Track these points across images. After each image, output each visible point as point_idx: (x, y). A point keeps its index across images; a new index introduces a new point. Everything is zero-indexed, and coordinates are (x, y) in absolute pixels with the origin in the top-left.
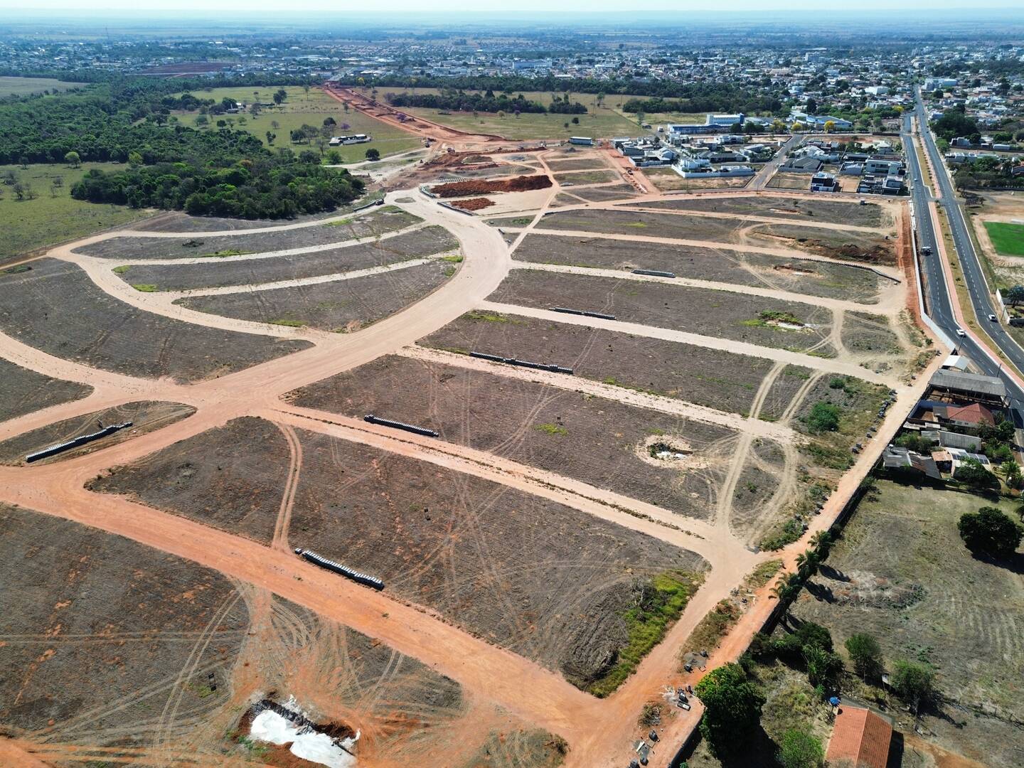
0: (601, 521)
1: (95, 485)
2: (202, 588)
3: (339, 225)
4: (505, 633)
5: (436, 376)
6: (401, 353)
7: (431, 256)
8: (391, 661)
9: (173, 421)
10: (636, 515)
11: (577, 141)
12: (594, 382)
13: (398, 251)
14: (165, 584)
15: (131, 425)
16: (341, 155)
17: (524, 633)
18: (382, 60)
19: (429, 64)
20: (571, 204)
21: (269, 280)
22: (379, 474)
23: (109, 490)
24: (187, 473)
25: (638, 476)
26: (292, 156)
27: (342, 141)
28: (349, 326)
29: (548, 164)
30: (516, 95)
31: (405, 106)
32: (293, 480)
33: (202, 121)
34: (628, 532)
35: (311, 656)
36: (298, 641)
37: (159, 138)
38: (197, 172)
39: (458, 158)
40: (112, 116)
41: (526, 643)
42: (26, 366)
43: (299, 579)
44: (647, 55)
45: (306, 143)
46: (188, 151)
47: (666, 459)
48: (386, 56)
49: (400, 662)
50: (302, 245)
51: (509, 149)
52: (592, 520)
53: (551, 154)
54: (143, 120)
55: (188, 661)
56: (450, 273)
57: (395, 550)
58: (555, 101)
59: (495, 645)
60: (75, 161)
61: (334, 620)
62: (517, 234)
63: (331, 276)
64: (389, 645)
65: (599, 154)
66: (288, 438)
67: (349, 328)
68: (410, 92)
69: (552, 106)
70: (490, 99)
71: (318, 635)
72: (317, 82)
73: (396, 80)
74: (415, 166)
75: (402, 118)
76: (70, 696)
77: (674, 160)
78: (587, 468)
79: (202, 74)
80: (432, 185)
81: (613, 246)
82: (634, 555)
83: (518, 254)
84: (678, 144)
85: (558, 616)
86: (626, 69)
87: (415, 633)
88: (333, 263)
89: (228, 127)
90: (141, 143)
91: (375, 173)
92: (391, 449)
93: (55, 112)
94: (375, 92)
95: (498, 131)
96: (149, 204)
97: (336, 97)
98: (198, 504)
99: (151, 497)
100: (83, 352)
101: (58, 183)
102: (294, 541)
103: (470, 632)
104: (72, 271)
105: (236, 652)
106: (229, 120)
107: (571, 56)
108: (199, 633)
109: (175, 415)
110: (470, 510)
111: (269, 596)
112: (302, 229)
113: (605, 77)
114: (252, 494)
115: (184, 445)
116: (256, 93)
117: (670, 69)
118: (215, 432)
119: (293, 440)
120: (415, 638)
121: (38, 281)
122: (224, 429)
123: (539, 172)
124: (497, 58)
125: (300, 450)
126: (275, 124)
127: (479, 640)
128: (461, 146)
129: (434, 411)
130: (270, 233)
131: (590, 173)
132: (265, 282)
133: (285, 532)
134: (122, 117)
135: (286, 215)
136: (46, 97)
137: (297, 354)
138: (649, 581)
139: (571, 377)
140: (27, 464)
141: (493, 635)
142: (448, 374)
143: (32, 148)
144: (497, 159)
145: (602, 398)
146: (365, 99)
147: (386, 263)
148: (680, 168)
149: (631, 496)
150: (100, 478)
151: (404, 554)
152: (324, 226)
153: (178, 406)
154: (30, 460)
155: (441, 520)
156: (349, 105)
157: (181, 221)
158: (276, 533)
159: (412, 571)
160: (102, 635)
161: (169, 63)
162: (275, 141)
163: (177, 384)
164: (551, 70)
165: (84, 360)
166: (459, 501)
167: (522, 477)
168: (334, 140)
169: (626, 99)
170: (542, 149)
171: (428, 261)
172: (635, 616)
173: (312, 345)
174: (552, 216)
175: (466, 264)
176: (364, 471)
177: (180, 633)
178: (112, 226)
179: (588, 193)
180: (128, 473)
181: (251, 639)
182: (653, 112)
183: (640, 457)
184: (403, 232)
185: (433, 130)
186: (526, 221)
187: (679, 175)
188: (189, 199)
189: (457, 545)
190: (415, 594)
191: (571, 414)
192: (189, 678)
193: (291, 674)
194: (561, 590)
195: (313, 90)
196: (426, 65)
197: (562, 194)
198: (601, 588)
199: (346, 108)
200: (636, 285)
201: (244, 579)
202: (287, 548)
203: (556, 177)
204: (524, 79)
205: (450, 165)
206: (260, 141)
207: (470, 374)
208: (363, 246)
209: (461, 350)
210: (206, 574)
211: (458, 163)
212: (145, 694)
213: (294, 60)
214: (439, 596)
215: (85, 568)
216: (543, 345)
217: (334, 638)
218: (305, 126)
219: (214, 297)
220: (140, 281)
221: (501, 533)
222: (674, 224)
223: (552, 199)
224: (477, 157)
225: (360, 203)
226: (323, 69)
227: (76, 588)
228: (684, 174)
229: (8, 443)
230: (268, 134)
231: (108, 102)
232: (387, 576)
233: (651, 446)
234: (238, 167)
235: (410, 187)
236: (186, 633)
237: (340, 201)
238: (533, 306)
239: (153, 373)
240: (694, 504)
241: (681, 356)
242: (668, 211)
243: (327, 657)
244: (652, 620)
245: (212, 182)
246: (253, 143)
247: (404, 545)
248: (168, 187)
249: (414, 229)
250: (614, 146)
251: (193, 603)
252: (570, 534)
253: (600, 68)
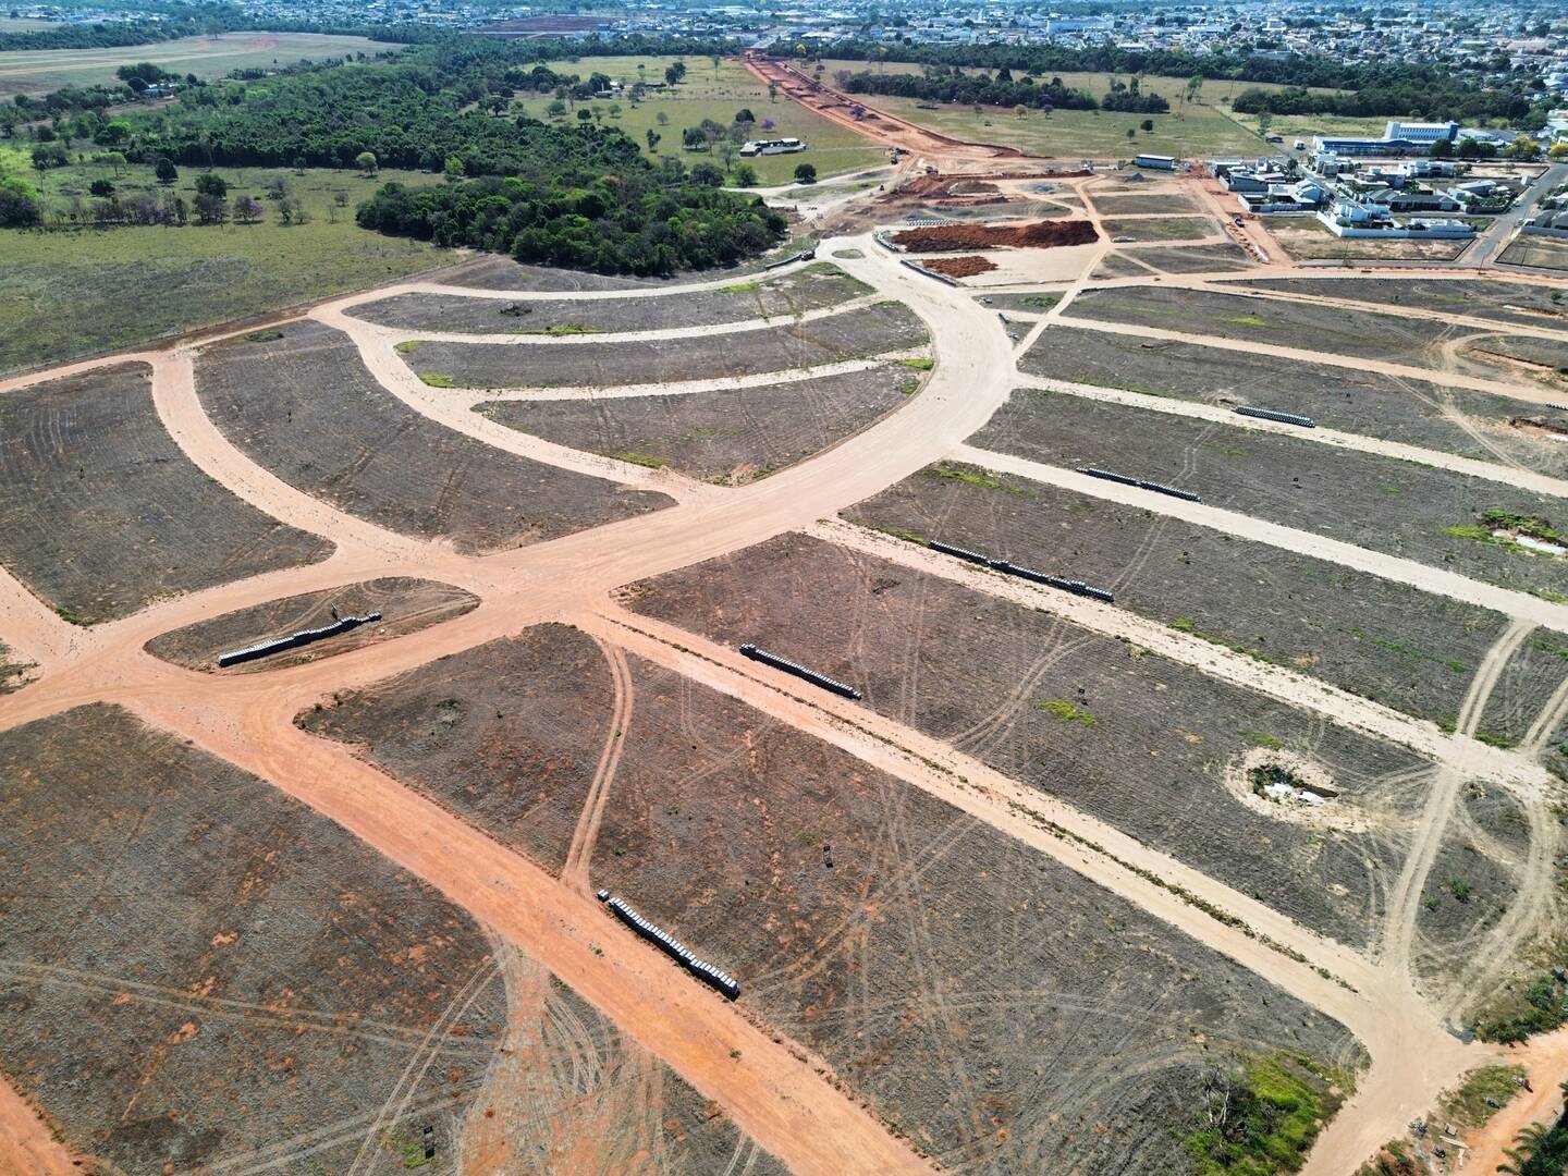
0: (1150, 920)
1: (311, 721)
2: (440, 943)
3: (740, 292)
4: (948, 1136)
5: (867, 581)
6: (813, 531)
7: (881, 356)
8: (736, 1156)
9: (442, 619)
10: (1220, 918)
11: (1148, 162)
12: (1150, 623)
13: (828, 342)
14: (385, 924)
15: (378, 618)
16: (756, 172)
17: (986, 1142)
18: (837, 15)
19: (910, 23)
20: (1130, 275)
21: (621, 382)
22: (753, 761)
23: (329, 732)
24: (448, 718)
25: (1227, 832)
26: (680, 171)
27: (761, 147)
28: (735, 474)
29: (1094, 201)
30: (1048, 78)
31: (865, 92)
32: (612, 753)
33: (557, 110)
34: (1202, 951)
35: (599, 1117)
36: (581, 1081)
37: (493, 135)
38: (535, 194)
39: (941, 184)
40: (431, 98)
41: (988, 1167)
42: (249, 499)
43: (598, 952)
44: (1280, 12)
45: (705, 150)
46: (531, 159)
47: (1283, 801)
48: (844, 9)
49: (751, 1162)
50: (679, 324)
51: (1028, 172)
52: (1134, 915)
53: (1100, 184)
54: (474, 106)
55: (397, 1088)
56: (910, 389)
57: (765, 921)
58: (1114, 89)
59: (929, 1160)
60: (369, 166)
61: (647, 1049)
62: (1031, 325)
63: (717, 381)
64: (736, 1121)
65: (1185, 187)
66: (615, 671)
67: (734, 478)
68: (876, 69)
69: (1108, 98)
70: (1006, 84)
71: (615, 1075)
72: (735, 50)
73: (856, 48)
74: (871, 195)
75: (858, 113)
76: (206, 1121)
77: (1322, 203)
78: (1128, 801)
79: (567, 34)
80: (895, 229)
81: (1201, 357)
82: (1211, 1007)
83: (1030, 362)
84: (1331, 173)
85: (1054, 1118)
86: (1242, 34)
87: (783, 1103)
88: (723, 357)
89: (593, 120)
90: (465, 142)
91: (807, 205)
92: (777, 714)
93: (355, 89)
94: (820, 68)
95: (1013, 139)
96: (462, 241)
97: (760, 76)
98: (456, 778)
99: (388, 755)
100: (331, 483)
101: (342, 200)
102: (599, 874)
103: (883, 1121)
104: (338, 345)
105: (475, 1083)
106: (597, 109)
107: (1146, 11)
108: (422, 1033)
109: (447, 607)
110: (905, 859)
111: (545, 977)
112: (681, 296)
113: (1205, 49)
114: (544, 770)
115: (453, 663)
116: (642, 66)
117: (1320, 37)
118: (503, 645)
119: (622, 675)
120: (783, 1113)
121: (289, 358)
122: (517, 641)
123: (1078, 215)
124: (1021, 13)
125: (630, 697)
126: (662, 118)
127: (899, 1143)
128: (949, 164)
129: (857, 648)
130: (632, 299)
131: (1166, 221)
132: (615, 384)
133: (586, 854)
134: (446, 99)
135: (659, 270)
136: (347, 64)
137: (648, 516)
138: (1241, 1069)
139: (1107, 607)
140: (219, 670)
141: (927, 1137)
142: (888, 579)
143: (315, 143)
144: (1008, 188)
145: (1164, 658)
146: (804, 80)
147: (807, 364)
148: (1334, 218)
149: (1211, 874)
150: (319, 708)
151: (779, 931)
152: (716, 293)
153: (453, 593)
154: (225, 663)
155: (852, 871)
156: (779, 89)
157: (504, 270)
158: (572, 853)
159: (791, 968)
160: (273, 1008)
161: (523, 16)
162: (659, 146)
163: (457, 553)
164: (1111, 36)
165: (331, 495)
166: (886, 836)
167: (1004, 802)
168: (749, 147)
169: (1241, 88)
170: (1086, 173)
171: (875, 365)
172: (1208, 1149)
173: (673, 503)
174: (1094, 294)
175: (938, 375)
176: (728, 750)
177: (394, 1027)
178: (405, 275)
179: (1160, 256)
180: (362, 706)
181: (504, 1063)
182: (1286, 113)
183: (1233, 792)
184: (840, 309)
185: (906, 135)
186: (1046, 302)
187: (1329, 231)
188: (520, 237)
189: (875, 926)
190: (792, 1019)
191: (1106, 684)
192: (394, 1123)
193: (560, 1149)
194: (1062, 1060)
195: (726, 62)
196: (906, 24)
197: (1114, 256)
198: (1142, 1068)
199: (773, 94)
200: (1240, 435)
201: (509, 937)
202: (585, 885)
203: (1108, 226)
204: (1065, 51)
205: (928, 197)
206: (636, 145)
207: (926, 580)
208: (773, 331)
209: (913, 535)
210: (450, 916)
211: (942, 194)
212: (319, 1141)
213: (704, 14)
214: (834, 1030)
215: (269, 874)
216: (1061, 539)
217: (642, 1088)
218: (706, 123)
219: (534, 405)
220: (431, 367)
221: (958, 915)
222: (1315, 323)
223: (1096, 264)
224: (975, 184)
225: (776, 256)
226: (746, 29)
227: (248, 912)
228: (1339, 230)
229: (198, 630)
230: (650, 134)
231: (430, 74)
232: (747, 972)
233: (1256, 770)
234: (597, 187)
235: (859, 232)
236: (401, 1029)
237: (746, 250)
238: (1047, 460)
239: (425, 528)
240: (1337, 909)
241: (1321, 587)
242: (1305, 299)
243: (627, 1123)
244: (1242, 1163)
245: (555, 211)
246: (627, 147)
247: (783, 913)
248: (491, 216)
249: (858, 306)
250: (1213, 173)
251: (422, 970)
252: (1088, 939)
253: (1195, 32)
